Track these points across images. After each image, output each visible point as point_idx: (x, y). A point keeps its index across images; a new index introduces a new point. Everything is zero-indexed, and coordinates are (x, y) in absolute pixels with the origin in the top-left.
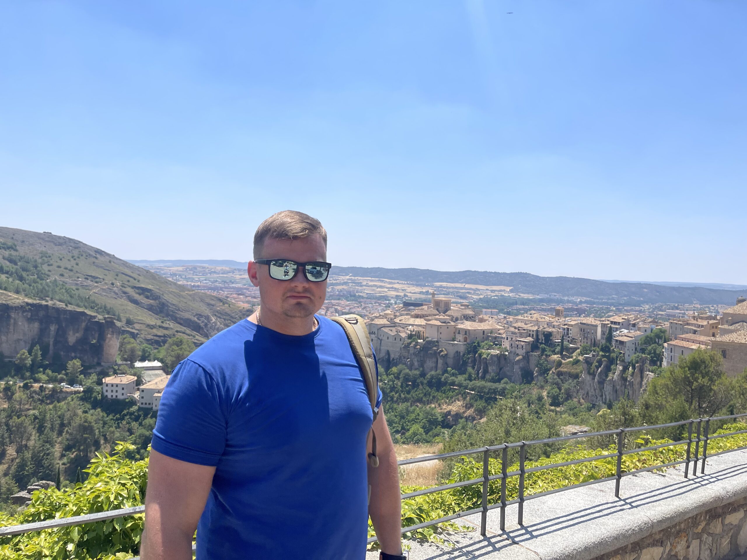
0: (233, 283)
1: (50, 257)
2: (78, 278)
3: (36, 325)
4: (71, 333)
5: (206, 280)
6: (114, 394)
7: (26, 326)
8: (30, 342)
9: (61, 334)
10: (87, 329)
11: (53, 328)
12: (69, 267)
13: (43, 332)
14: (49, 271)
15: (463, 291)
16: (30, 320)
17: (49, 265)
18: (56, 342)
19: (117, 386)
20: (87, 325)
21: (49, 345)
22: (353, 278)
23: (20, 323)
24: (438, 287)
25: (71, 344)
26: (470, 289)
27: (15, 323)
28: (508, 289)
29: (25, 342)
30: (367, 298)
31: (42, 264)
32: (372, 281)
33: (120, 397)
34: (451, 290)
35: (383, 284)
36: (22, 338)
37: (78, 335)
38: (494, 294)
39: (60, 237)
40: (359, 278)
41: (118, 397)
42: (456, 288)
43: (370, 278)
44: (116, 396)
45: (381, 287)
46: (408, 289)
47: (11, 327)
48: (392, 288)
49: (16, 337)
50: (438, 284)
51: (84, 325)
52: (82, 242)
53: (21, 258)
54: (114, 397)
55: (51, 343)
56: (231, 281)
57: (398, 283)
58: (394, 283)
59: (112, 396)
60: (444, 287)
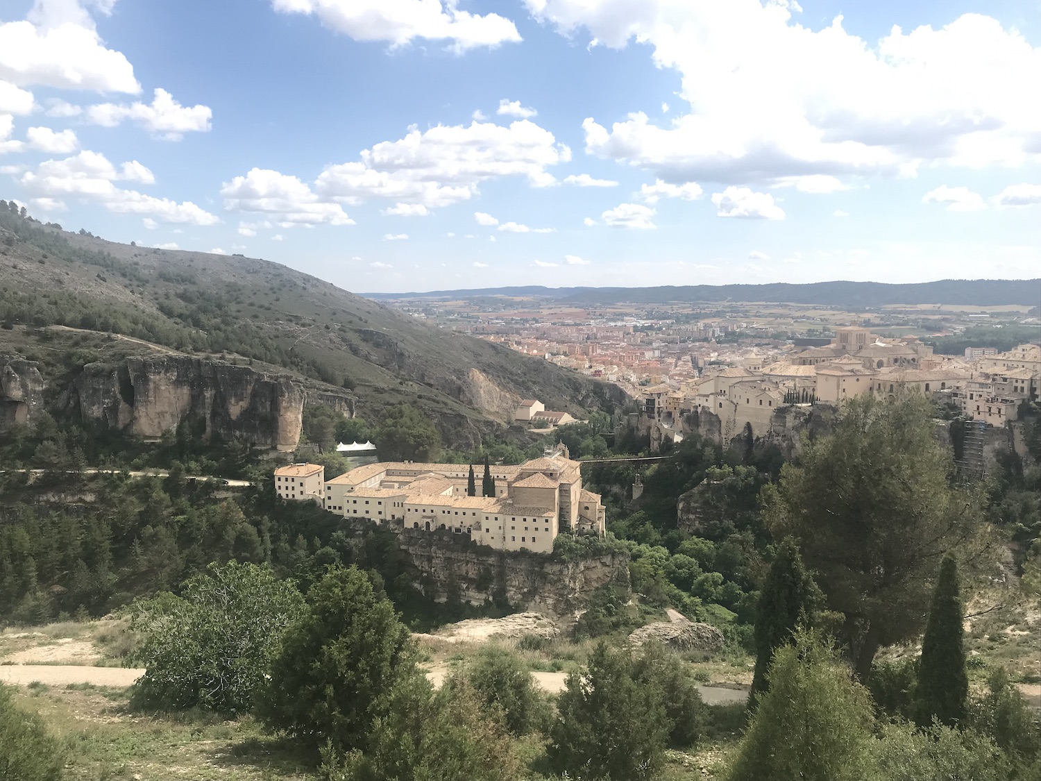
0: (537, 322)
1: (239, 290)
2: (278, 319)
3: (186, 390)
4: (233, 401)
5: (497, 319)
6: (290, 492)
7: (172, 391)
8: (180, 416)
9: (220, 404)
10: (254, 395)
11: (208, 394)
12: (267, 305)
13: (196, 399)
14: (239, 311)
15: (937, 317)
16: (178, 383)
17: (239, 303)
18: (214, 415)
19: (293, 480)
20: (254, 389)
21: (204, 419)
22: (734, 303)
23: (163, 388)
24: (890, 312)
25: (234, 417)
26: (950, 313)
27: (157, 388)
28: (1025, 310)
29: (172, 415)
30: (754, 337)
31: (229, 302)
32: (767, 307)
33: (299, 497)
34: (913, 317)
35: (786, 312)
36: (167, 409)
37: (244, 404)
38: (997, 320)
39: (254, 261)
40: (744, 303)
41: (296, 498)
42: (923, 312)
43: (764, 303)
44: (293, 496)
45: (781, 316)
46: (833, 318)
47: (151, 393)
48: (804, 317)
49: (159, 408)
50: (890, 307)
51: (250, 388)
52: (285, 267)
53: (202, 294)
54: (290, 497)
55: (208, 416)
56: (534, 319)
57: (814, 308)
58: (807, 309)
59: (287, 495)
60: (900, 313)
